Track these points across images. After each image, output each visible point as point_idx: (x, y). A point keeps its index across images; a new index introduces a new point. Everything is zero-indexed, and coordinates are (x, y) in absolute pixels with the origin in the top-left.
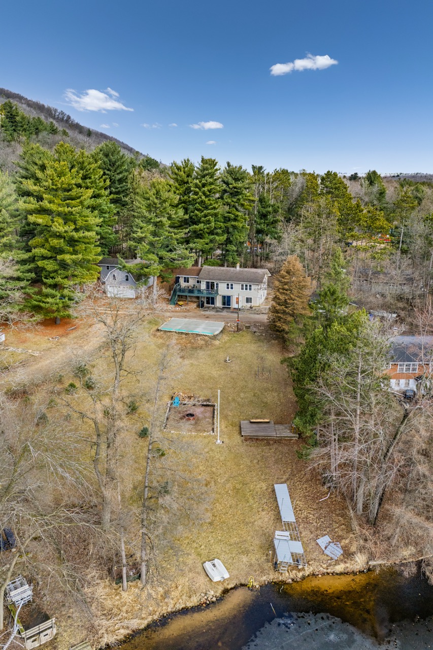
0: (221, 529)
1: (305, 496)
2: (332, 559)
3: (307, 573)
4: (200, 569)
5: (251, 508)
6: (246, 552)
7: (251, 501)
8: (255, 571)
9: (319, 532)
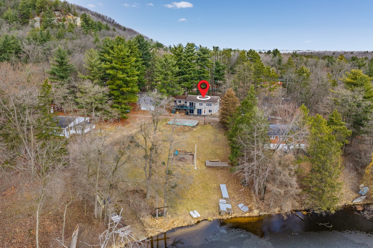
0: (197, 200)
1: (233, 189)
2: (244, 212)
3: (233, 216)
4: (188, 214)
5: (210, 193)
6: (208, 209)
7: (210, 190)
8: (211, 215)
9: (239, 202)
